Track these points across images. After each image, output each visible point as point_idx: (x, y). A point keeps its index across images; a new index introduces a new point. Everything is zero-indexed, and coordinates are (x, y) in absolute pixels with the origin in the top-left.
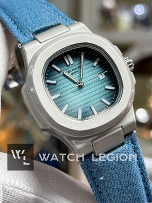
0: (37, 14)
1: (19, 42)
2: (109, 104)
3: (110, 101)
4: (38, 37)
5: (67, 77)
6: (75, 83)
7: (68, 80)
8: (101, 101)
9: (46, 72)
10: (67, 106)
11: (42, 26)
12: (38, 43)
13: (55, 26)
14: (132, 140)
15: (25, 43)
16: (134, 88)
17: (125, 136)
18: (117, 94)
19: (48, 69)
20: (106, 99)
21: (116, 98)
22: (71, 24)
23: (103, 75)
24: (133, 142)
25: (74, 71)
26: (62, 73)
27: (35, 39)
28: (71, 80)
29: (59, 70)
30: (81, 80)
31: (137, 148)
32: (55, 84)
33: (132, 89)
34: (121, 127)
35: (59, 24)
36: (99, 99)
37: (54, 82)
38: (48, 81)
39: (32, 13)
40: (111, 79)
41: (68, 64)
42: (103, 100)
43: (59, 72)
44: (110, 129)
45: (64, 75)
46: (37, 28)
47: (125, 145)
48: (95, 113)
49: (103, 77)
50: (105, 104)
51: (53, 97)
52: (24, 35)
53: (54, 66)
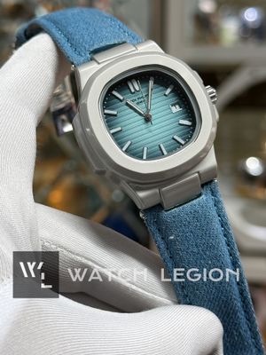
0: (97, 29)
1: (73, 63)
2: (183, 142)
3: (184, 139)
5: (131, 107)
6: (140, 114)
7: (132, 111)
8: (174, 139)
9: (105, 100)
10: (129, 143)
11: (102, 45)
12: (96, 65)
13: (119, 44)
14: (211, 190)
15: (79, 65)
16: (216, 124)
17: (203, 186)
18: (193, 131)
19: (106, 96)
20: (179, 136)
21: (192, 136)
22: (139, 43)
23: (177, 106)
24: (213, 193)
25: (140, 100)
26: (124, 102)
27: (92, 59)
28: (136, 111)
29: (121, 98)
30: (148, 110)
31: (219, 202)
32: (115, 115)
33: (213, 126)
34: (198, 172)
35: (124, 43)
36: (171, 137)
37: (114, 112)
38: (106, 111)
39: (90, 28)
40: (186, 112)
41: (133, 91)
42: (176, 137)
43: (121, 101)
45: (127, 104)
46: (96, 47)
47: (203, 196)
48: (165, 153)
49: (176, 109)
50: (178, 142)
51: (112, 131)
52: (80, 54)
53: (115, 93)
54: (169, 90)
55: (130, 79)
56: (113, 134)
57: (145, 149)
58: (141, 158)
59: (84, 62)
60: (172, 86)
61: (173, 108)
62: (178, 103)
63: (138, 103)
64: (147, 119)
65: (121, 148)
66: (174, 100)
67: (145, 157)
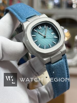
0: (27, 12)
1: (21, 22)
2: (56, 43)
4: (28, 20)
5: (40, 34)
8: (53, 42)
9: (32, 32)
10: (40, 44)
11: (29, 16)
12: (28, 22)
13: (33, 16)
15: (23, 22)
17: (62, 56)
18: (58, 39)
19: (32, 31)
20: (55, 41)
21: (58, 41)
22: (40, 15)
23: (53, 33)
25: (42, 32)
26: (37, 33)
27: (27, 21)
29: (37, 31)
34: (61, 52)
35: (36, 15)
36: (52, 42)
37: (35, 36)
38: (32, 35)
39: (25, 11)
40: (56, 34)
41: (40, 29)
43: (36, 32)
44: (57, 52)
48: (51, 47)
49: (53, 34)
50: (54, 43)
51: (35, 41)
52: (23, 19)
53: (35, 30)
54: (50, 28)
55: (39, 25)
56: (35, 42)
57: (45, 46)
58: (44, 48)
59: (24, 22)
60: (51, 27)
61: (52, 33)
62: (53, 32)
63: (42, 33)
64: (45, 37)
65: (38, 46)
66: (52, 31)
67: (45, 48)
